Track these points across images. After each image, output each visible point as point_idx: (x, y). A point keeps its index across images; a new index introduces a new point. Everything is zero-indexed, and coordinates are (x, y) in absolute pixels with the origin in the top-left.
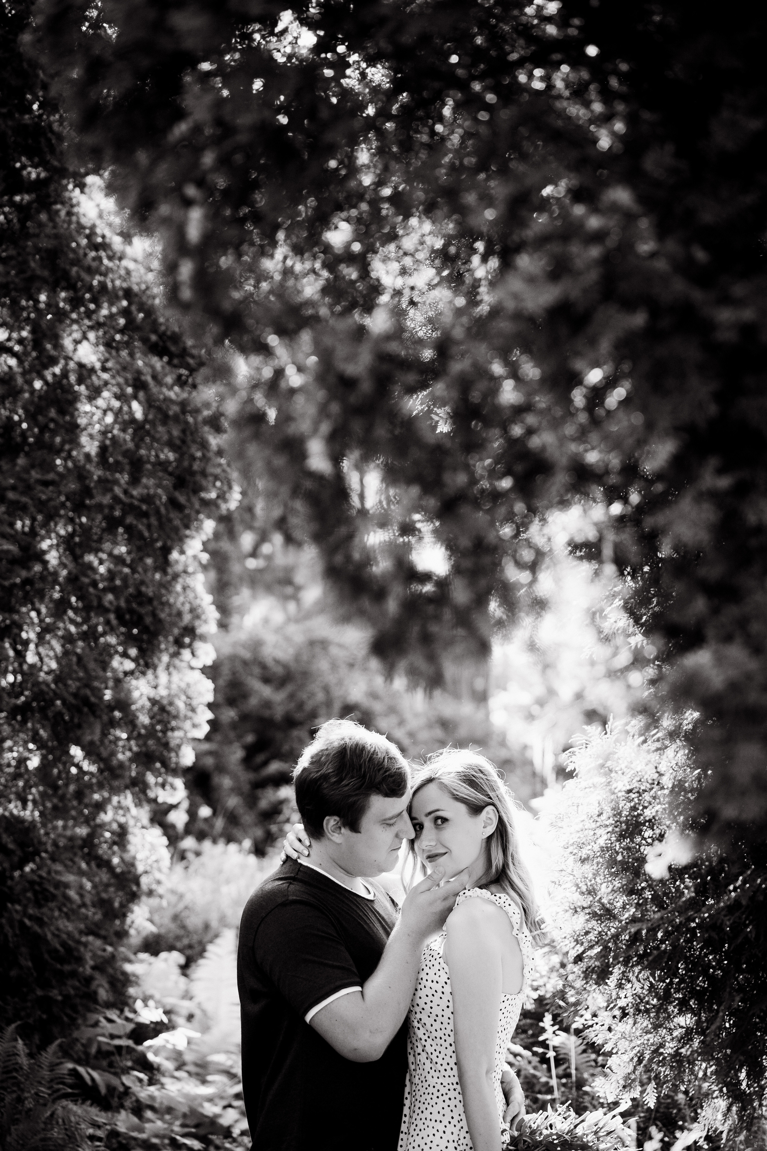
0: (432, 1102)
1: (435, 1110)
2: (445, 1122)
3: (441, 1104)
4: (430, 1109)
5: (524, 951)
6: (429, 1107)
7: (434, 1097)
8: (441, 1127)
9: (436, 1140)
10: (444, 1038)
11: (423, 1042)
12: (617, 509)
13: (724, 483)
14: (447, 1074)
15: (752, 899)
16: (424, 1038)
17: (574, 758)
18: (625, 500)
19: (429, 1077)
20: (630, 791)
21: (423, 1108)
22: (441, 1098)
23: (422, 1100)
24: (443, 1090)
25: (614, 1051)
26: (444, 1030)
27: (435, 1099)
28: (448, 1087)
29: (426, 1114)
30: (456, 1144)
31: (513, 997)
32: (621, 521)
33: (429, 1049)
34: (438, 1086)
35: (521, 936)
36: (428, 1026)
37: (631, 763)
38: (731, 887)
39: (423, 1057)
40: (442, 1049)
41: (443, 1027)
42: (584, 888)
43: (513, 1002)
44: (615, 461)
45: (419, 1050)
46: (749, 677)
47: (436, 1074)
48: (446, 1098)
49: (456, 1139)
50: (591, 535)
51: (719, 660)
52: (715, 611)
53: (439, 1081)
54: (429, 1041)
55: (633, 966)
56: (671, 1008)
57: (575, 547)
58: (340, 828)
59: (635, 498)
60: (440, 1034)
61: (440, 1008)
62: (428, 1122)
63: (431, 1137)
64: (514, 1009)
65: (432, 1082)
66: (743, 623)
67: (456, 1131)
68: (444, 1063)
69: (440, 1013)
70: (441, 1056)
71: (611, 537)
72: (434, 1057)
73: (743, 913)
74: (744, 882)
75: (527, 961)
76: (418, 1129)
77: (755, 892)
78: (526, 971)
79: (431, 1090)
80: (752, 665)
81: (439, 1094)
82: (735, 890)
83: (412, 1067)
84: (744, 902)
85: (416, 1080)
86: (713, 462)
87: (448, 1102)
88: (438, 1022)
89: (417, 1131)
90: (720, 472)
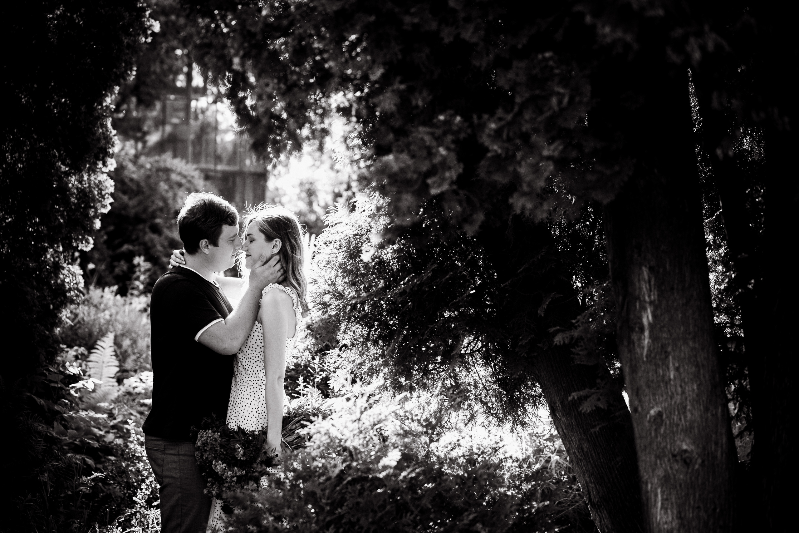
0: (245, 390)
1: (246, 393)
2: (251, 399)
3: (249, 390)
4: (243, 393)
5: (298, 317)
6: (243, 392)
7: (246, 387)
8: (249, 402)
9: (247, 408)
10: (252, 358)
11: (241, 360)
12: (358, 94)
13: (403, 87)
14: (253, 376)
15: (411, 289)
16: (242, 358)
17: (328, 218)
18: (362, 91)
19: (244, 378)
20: (356, 235)
21: (240, 393)
22: (249, 387)
23: (240, 389)
24: (251, 384)
25: (340, 367)
26: (253, 355)
27: (246, 388)
28: (253, 382)
29: (242, 395)
30: (256, 410)
31: (290, 339)
32: (359, 99)
33: (244, 363)
34: (248, 382)
35: (297, 310)
36: (245, 352)
37: (357, 221)
38: (402, 283)
39: (241, 368)
40: (251, 364)
41: (252, 353)
42: (330, 283)
43: (290, 342)
44: (359, 74)
45: (240, 364)
46: (409, 167)
47: (247, 376)
48: (252, 387)
49: (257, 407)
50: (347, 104)
51: (397, 159)
52: (397, 140)
53: (249, 379)
54: (245, 360)
55: (352, 322)
56: (369, 344)
57: (339, 109)
58: (207, 246)
59: (366, 90)
60: (250, 356)
61: (251, 343)
62: (242, 400)
63: (244, 407)
64: (290, 345)
65: (245, 380)
66: (408, 145)
67: (257, 403)
68: (252, 371)
69: (251, 346)
70: (250, 367)
71: (355, 106)
72: (246, 367)
73: (407, 296)
74: (409, 281)
75: (298, 322)
76: (237, 403)
77: (413, 287)
78: (297, 327)
79: (244, 384)
80: (410, 162)
81: (248, 386)
82: (404, 284)
83: (236, 373)
84: (408, 291)
85: (238, 380)
86: (398, 79)
87: (253, 389)
88: (250, 350)
89: (237, 404)
90: (401, 82)
